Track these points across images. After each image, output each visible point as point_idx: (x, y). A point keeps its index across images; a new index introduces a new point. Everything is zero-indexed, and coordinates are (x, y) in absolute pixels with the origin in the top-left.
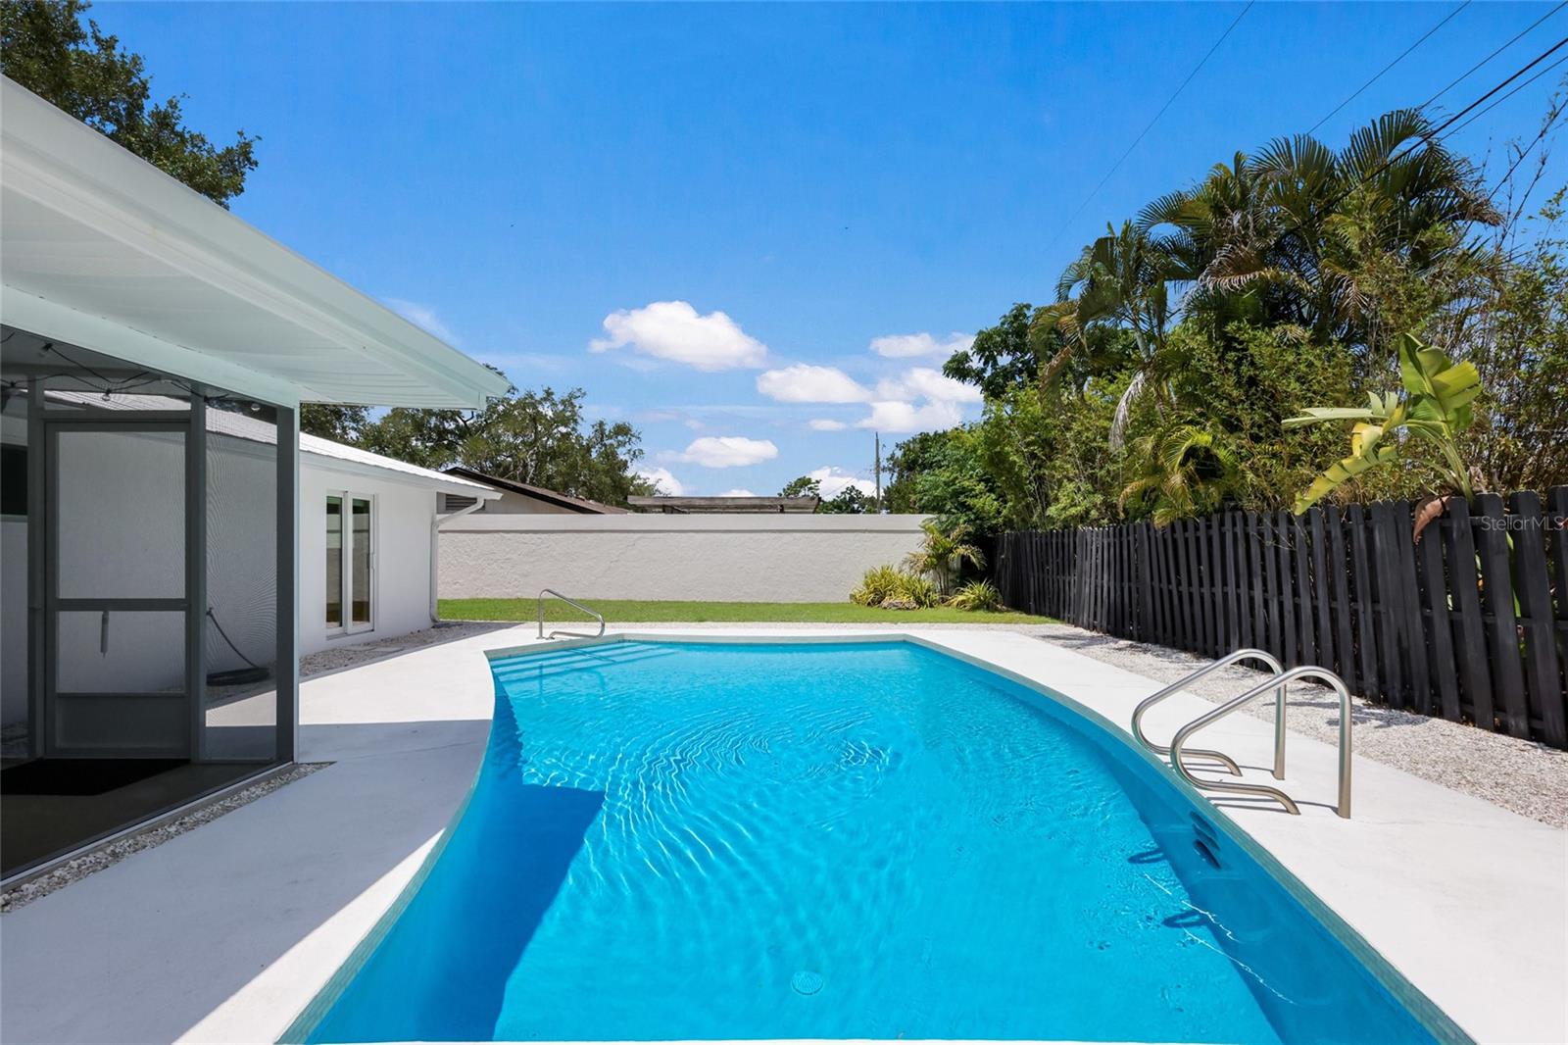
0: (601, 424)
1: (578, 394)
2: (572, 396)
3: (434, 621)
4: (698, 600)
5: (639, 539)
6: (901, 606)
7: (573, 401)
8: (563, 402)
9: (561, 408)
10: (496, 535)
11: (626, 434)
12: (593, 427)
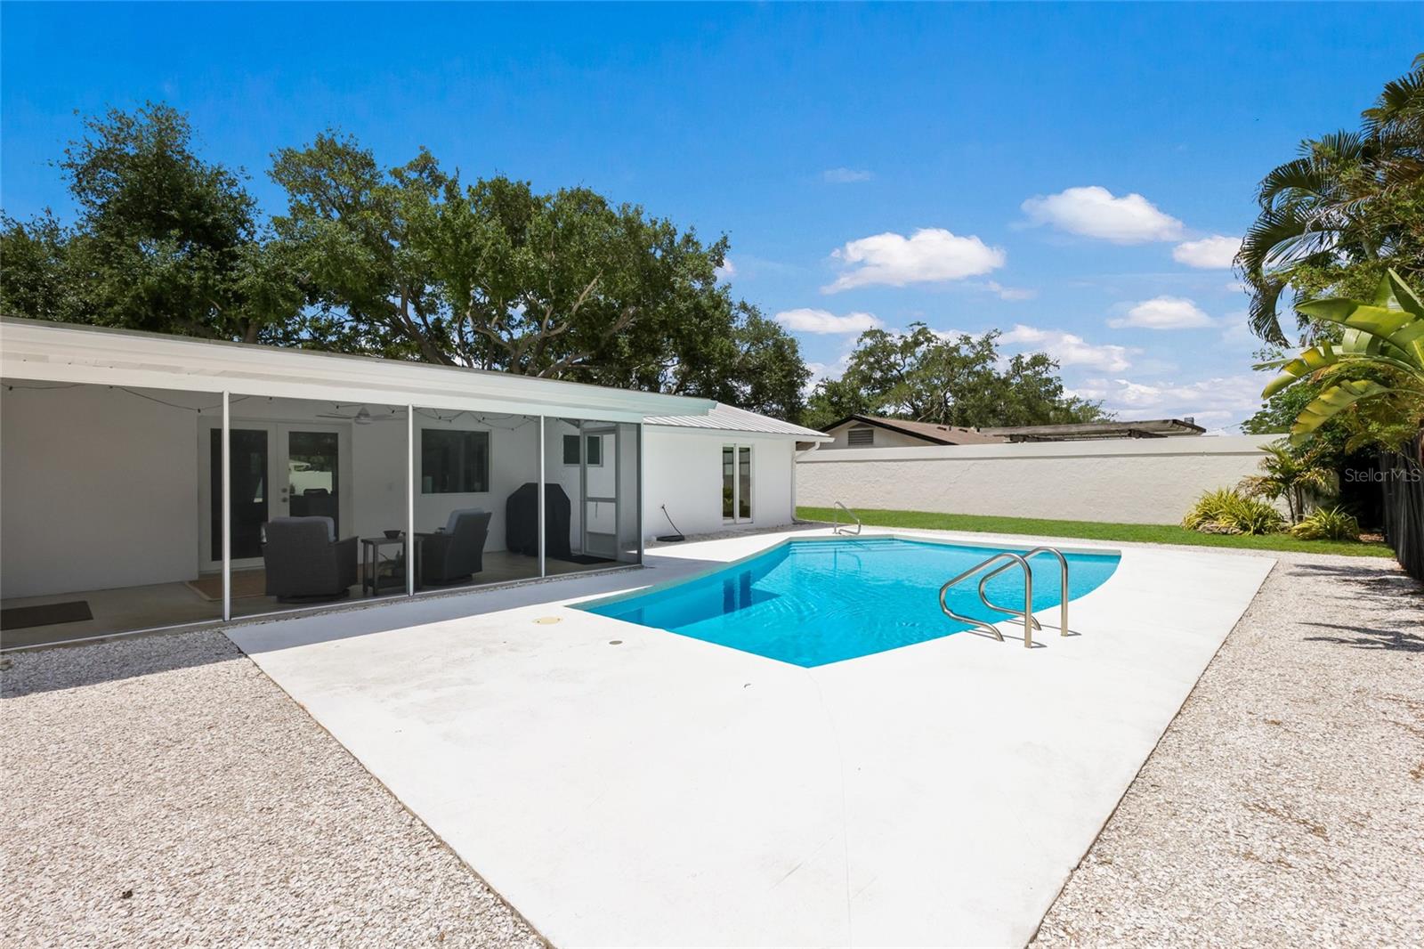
0: (1020, 357)
1: (994, 334)
2: (989, 337)
3: (794, 520)
4: (1023, 517)
5: (973, 465)
6: (1216, 531)
7: (990, 341)
8: (980, 344)
9: (979, 348)
10: (869, 463)
11: (1043, 364)
12: (1011, 361)
